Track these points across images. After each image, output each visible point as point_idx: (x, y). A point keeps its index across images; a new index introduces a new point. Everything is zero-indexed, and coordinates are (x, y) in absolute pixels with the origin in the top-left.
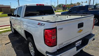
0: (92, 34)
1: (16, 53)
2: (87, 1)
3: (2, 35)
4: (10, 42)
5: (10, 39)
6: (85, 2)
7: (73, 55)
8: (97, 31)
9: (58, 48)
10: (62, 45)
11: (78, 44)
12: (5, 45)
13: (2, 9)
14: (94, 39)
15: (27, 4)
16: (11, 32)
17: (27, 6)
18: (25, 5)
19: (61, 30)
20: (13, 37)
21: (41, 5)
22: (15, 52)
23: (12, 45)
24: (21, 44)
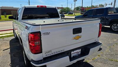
0: (99, 43)
1: (11, 61)
2: (112, 3)
3: (4, 40)
4: (9, 48)
5: (10, 45)
6: (110, 4)
7: (66, 66)
8: (115, 40)
9: (45, 56)
10: (50, 53)
11: (75, 54)
12: (3, 51)
13: (12, 11)
14: (100, 49)
15: (26, 6)
16: (14, 37)
17: (25, 7)
18: (24, 6)
19: (47, 35)
20: (13, 43)
21: (43, 6)
22: (10, 59)
23: (10, 51)
24: (20, 51)
